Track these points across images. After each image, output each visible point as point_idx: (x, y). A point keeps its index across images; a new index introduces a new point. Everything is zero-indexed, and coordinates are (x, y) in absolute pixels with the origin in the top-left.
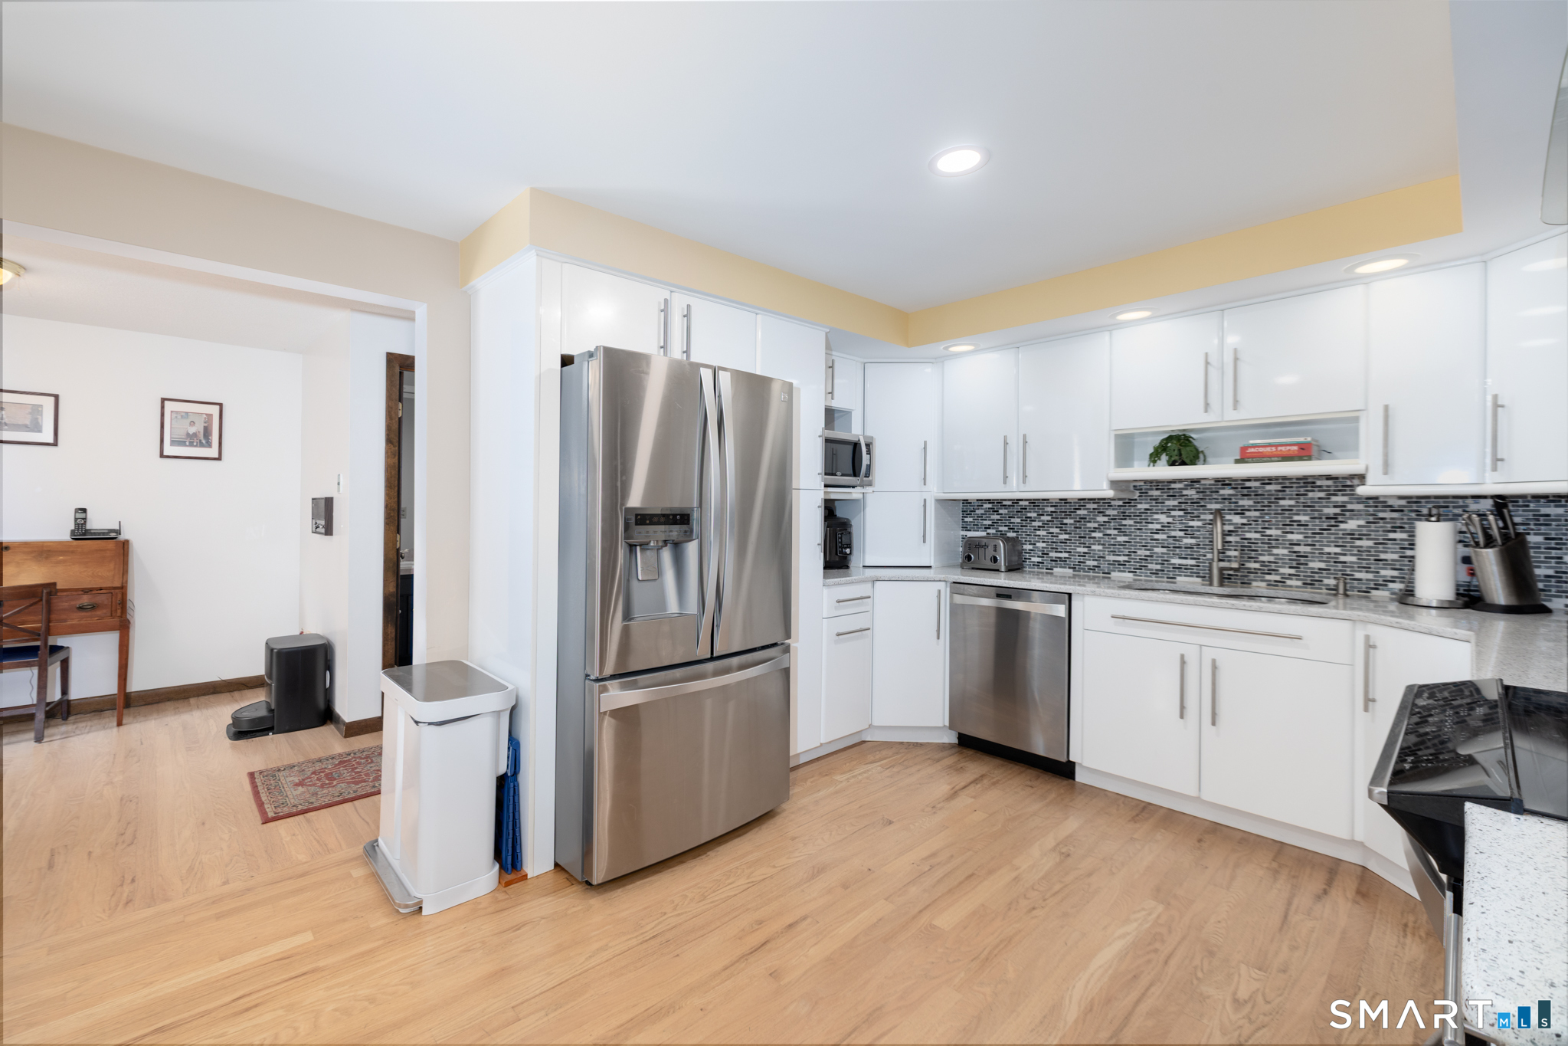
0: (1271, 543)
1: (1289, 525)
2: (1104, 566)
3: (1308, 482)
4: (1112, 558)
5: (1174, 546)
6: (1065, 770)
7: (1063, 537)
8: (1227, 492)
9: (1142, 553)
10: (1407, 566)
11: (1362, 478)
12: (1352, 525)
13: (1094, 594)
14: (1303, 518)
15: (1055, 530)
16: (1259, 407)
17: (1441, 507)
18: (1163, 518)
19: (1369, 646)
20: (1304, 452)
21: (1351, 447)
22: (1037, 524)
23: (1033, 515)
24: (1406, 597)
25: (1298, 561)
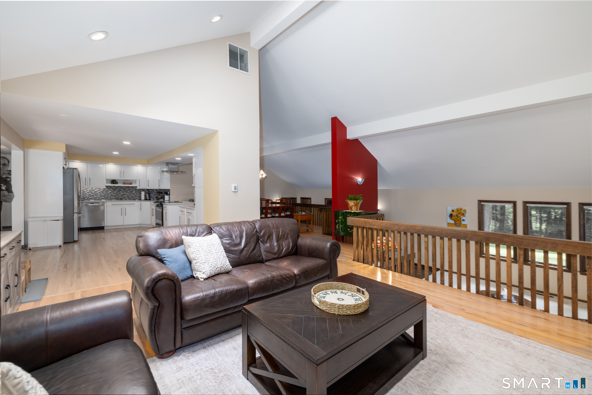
0: (125, 194)
1: (127, 192)
2: (100, 199)
3: (129, 187)
4: (102, 197)
5: (112, 195)
6: (102, 228)
7: (92, 194)
8: (119, 188)
9: (107, 196)
10: (140, 197)
11: (137, 187)
12: (134, 192)
13: (109, 202)
14: (129, 191)
15: (90, 193)
16: (126, 178)
17: (143, 190)
18: (110, 191)
19: (141, 204)
20: (131, 184)
21: (136, 183)
22: (86, 192)
23: (85, 191)
24: (140, 199)
25: (128, 196)
